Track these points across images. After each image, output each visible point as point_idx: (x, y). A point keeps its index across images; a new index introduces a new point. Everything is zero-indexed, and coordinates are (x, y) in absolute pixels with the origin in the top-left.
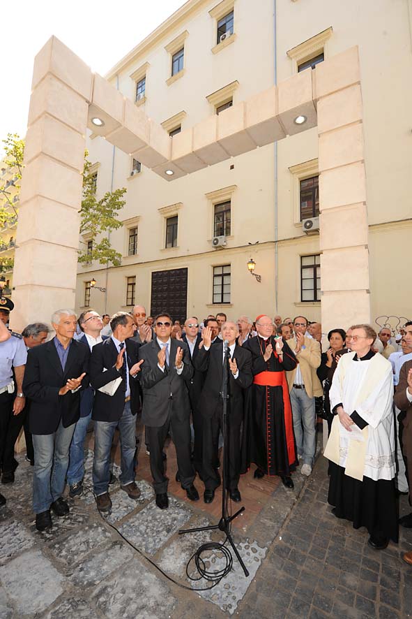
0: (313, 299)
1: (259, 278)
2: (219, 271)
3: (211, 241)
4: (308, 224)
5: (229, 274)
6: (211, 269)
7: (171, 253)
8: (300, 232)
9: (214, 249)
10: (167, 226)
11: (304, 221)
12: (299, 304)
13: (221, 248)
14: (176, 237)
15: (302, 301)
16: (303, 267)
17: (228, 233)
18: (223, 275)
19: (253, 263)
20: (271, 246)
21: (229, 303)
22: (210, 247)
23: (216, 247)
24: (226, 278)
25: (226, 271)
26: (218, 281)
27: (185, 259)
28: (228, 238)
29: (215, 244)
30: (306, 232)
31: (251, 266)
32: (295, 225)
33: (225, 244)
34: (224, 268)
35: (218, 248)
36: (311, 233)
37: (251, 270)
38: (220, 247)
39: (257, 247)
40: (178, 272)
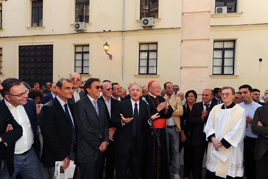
0: (146, 73)
1: (111, 57)
2: (79, 49)
3: (73, 25)
4: (146, 22)
5: (88, 52)
6: (73, 47)
7: (37, 31)
8: (139, 26)
9: (76, 32)
10: (32, 8)
11: (143, 19)
12: (137, 76)
13: (82, 32)
14: (42, 18)
15: (139, 74)
16: (140, 51)
17: (87, 21)
18: (83, 53)
19: (107, 45)
20: (120, 34)
21: (88, 74)
22: (73, 30)
23: (78, 31)
24: (85, 55)
25: (85, 50)
26: (79, 57)
27: (51, 37)
28: (87, 24)
29: (77, 28)
30: (144, 27)
31: (106, 47)
32: (137, 21)
33: (85, 29)
34: (84, 47)
35: (80, 31)
36: (147, 28)
37: (106, 51)
38: (81, 30)
39: (109, 34)
40: (44, 47)
